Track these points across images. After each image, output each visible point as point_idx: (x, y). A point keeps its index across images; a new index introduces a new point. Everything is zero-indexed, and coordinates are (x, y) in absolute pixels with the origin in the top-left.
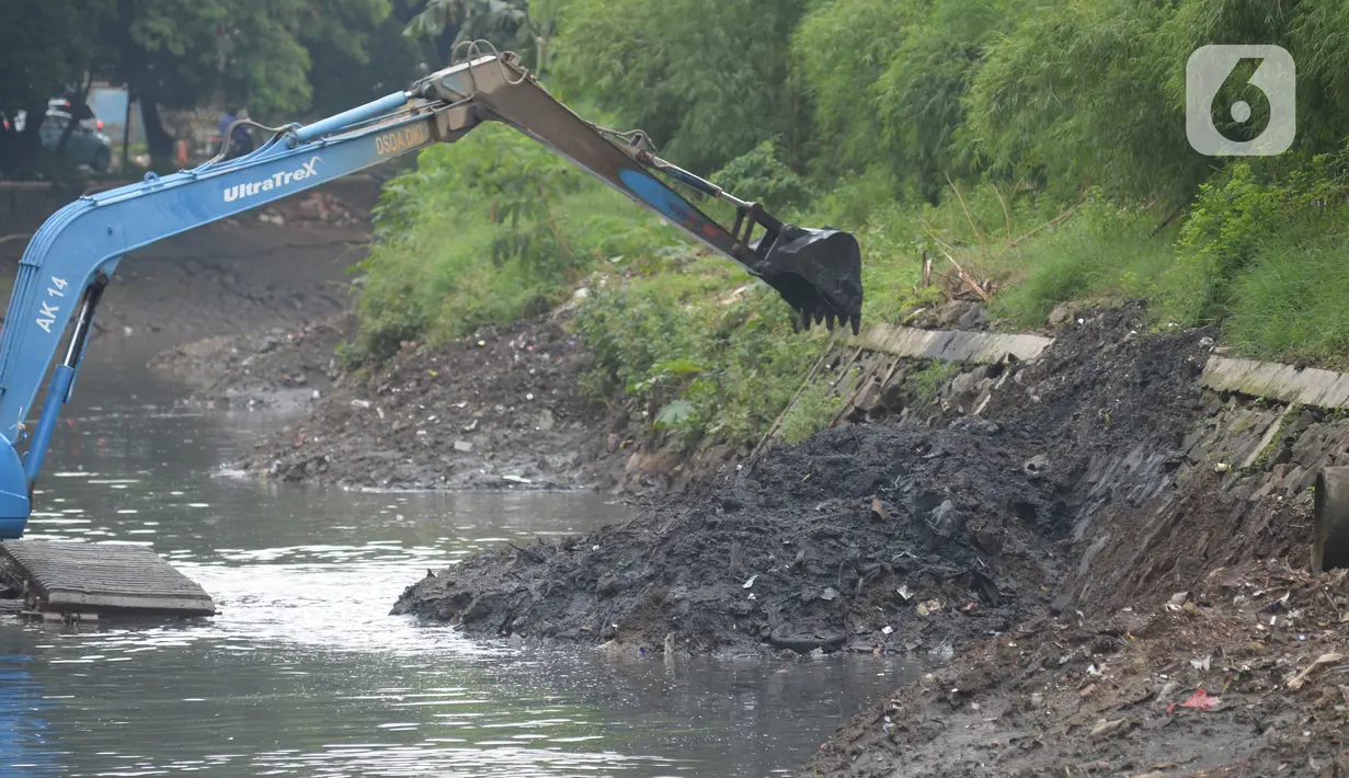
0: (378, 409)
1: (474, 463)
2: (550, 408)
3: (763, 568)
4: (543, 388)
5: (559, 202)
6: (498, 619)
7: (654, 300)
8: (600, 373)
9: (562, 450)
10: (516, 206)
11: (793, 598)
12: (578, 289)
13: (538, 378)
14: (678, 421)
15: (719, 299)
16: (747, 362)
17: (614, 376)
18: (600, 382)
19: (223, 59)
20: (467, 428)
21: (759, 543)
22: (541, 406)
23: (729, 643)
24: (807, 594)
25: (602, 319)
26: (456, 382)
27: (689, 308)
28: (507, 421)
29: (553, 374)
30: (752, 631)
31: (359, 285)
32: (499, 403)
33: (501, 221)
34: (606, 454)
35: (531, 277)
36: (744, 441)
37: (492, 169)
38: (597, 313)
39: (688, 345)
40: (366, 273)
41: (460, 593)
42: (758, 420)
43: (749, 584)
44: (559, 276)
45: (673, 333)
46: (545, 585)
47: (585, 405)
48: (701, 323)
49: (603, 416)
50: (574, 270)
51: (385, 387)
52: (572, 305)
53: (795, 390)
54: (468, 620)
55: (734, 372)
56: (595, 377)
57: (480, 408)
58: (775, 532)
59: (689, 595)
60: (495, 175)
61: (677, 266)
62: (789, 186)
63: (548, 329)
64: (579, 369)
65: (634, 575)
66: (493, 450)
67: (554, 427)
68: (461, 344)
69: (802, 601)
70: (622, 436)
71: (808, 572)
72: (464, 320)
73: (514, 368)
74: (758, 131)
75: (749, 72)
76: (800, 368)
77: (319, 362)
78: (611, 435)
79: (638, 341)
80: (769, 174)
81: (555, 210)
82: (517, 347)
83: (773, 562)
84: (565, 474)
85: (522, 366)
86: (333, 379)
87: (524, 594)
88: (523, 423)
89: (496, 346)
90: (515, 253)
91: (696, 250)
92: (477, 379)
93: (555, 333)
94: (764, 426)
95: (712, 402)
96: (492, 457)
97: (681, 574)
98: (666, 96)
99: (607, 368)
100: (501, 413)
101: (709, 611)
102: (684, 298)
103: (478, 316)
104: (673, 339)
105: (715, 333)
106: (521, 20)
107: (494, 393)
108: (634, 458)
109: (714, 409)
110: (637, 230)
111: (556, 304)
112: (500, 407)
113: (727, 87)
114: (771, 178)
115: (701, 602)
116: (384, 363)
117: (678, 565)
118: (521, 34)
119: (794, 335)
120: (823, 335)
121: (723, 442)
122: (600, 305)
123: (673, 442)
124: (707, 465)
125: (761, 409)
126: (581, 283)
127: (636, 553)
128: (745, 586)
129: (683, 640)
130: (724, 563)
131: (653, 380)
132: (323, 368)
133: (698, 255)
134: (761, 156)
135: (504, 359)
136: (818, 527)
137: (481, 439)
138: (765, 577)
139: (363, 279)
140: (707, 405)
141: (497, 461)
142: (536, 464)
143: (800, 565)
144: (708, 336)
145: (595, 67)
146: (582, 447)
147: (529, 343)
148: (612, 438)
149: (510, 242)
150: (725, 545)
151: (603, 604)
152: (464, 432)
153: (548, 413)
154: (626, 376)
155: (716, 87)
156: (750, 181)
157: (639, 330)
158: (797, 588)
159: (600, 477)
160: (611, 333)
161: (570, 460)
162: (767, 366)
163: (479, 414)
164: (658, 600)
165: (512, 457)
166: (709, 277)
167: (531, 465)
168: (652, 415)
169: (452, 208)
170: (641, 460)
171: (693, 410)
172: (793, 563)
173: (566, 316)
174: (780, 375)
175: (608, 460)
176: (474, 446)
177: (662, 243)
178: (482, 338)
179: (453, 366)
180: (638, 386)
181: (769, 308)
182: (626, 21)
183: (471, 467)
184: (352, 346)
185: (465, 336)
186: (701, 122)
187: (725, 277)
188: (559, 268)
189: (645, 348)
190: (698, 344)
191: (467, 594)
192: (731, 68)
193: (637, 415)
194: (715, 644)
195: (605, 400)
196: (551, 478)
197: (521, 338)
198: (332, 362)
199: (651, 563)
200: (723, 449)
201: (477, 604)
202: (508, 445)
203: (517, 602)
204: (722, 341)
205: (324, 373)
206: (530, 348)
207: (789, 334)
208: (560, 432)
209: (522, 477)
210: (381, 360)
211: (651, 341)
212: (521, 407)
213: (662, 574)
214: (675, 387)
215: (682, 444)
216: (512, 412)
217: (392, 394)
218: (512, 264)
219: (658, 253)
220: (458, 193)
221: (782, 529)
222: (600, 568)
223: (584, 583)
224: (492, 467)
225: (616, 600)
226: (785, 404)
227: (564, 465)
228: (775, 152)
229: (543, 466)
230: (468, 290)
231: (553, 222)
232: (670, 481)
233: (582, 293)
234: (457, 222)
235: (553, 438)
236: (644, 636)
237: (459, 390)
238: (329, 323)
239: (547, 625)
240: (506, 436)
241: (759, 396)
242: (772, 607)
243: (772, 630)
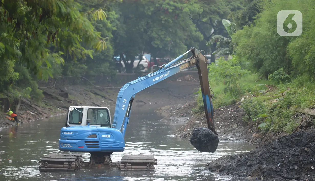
0: (201, 123)
1: (221, 135)
2: (236, 123)
3: (282, 162)
4: (235, 119)
5: (238, 80)
6: (226, 171)
7: (258, 101)
8: (247, 116)
9: (239, 132)
10: (229, 81)
11: (288, 168)
12: (242, 98)
13: (234, 117)
14: (263, 127)
15: (272, 101)
16: (278, 115)
17: (250, 117)
18: (247, 118)
19: (170, 48)
20: (219, 127)
21: (281, 156)
22: (235, 123)
23: (275, 178)
24: (291, 167)
25: (247, 105)
26: (217, 118)
27: (265, 103)
28: (228, 126)
29: (237, 116)
30: (280, 175)
31: (197, 96)
32: (226, 122)
33: (226, 84)
34: (248, 133)
35: (233, 96)
36: (277, 132)
37: (224, 73)
38: (246, 104)
39: (265, 111)
40: (198, 94)
41: (219, 165)
42: (280, 127)
43: (279, 165)
44: (238, 96)
45: (262, 108)
46: (236, 164)
47: (244, 123)
48: (268, 106)
49: (248, 125)
50: (241, 94)
51: (202, 119)
52: (241, 101)
53: (288, 121)
54: (220, 171)
55: (275, 117)
56: (246, 117)
57: (222, 123)
58: (284, 154)
59: (266, 167)
60: (225, 74)
61: (262, 94)
62: (287, 77)
63: (236, 107)
64: (242, 115)
65: (255, 162)
66: (225, 132)
67: (237, 127)
68: (218, 110)
69: (290, 169)
70: (251, 129)
71: (292, 163)
72: (219, 104)
73: (229, 115)
74: (279, 66)
75: (277, 54)
76: (289, 117)
77: (189, 112)
78: (249, 129)
79: (254, 110)
80: (282, 75)
81: (237, 82)
82: (229, 110)
83: (284, 161)
84: (240, 137)
85: (230, 115)
86: (192, 115)
87: (232, 166)
88: (231, 126)
89: (225, 110)
90: (229, 91)
91: (267, 90)
92: (221, 117)
93: (237, 108)
94: (281, 129)
95: (270, 123)
96: (225, 133)
97: (264, 163)
98: (260, 59)
99: (248, 115)
100: (226, 124)
101: (270, 170)
102: (264, 101)
103: (221, 104)
104: (262, 109)
105: (271, 109)
106: (230, 41)
107: (225, 120)
108: (254, 134)
109: (271, 125)
110: (254, 87)
111: (237, 101)
112: (226, 123)
113: (272, 57)
114: (283, 76)
115: (269, 169)
116: (202, 113)
117: (264, 161)
118: (230, 44)
119: (288, 110)
120: (294, 110)
121: (273, 132)
122: (247, 102)
123: (262, 131)
124: (270, 136)
125: (281, 125)
126: (243, 97)
127: (255, 158)
128: (278, 165)
129: (265, 176)
130: (273, 160)
131: (258, 119)
132: (190, 113)
133: (267, 91)
134: (280, 71)
135: (227, 113)
136: (293, 153)
137: (222, 130)
138: (282, 164)
139: (198, 95)
140: (269, 124)
141: (225, 134)
142: (234, 135)
143: (290, 161)
144: (269, 109)
145: (245, 53)
146: (243, 131)
147: (232, 110)
148: (249, 130)
149: (228, 88)
150: (274, 157)
151: (248, 168)
152: (219, 128)
153: (236, 124)
154: (252, 117)
155: (270, 57)
156: (278, 76)
157: (255, 108)
158: (289, 166)
159: (247, 138)
160: (249, 108)
161: (241, 134)
162: (282, 116)
163: (222, 124)
164: (260, 168)
165: (228, 134)
166: (270, 96)
167: (232, 135)
168: (258, 125)
169: (216, 81)
170: (255, 135)
171: (266, 125)
172: (288, 161)
173: (239, 104)
174: (285, 118)
175: (248, 135)
176: (221, 131)
177: (259, 89)
178: (222, 108)
179: (216, 114)
180: (255, 120)
181: (282, 104)
182: (252, 43)
183: (220, 136)
184: (196, 109)
185: (219, 108)
186: (267, 64)
187: (273, 97)
188: (238, 94)
189: (256, 112)
190: (267, 111)
191: (220, 165)
192: (273, 53)
193: (254, 125)
194: (272, 177)
195: (248, 122)
196: (237, 138)
197: (230, 108)
198: (192, 112)
199: (258, 160)
200: (273, 133)
201: (222, 168)
202: (228, 131)
203: (230, 168)
204: (272, 110)
205: (190, 114)
206: (232, 111)
207: (287, 109)
208: (238, 128)
209: (231, 138)
210: (201, 112)
211: (257, 110)
212: (230, 123)
213: (260, 163)
214: (263, 120)
215: (264, 132)
216: (228, 124)
217: (204, 120)
218: (229, 93)
219: (259, 92)
220: (217, 78)
221: (286, 153)
222: (247, 161)
223: (245, 164)
224: (224, 136)
225: (251, 167)
226: (286, 124)
227: (240, 135)
228: (283, 70)
229: (235, 135)
230: (219, 98)
231: (237, 84)
232: (262, 139)
233: (243, 99)
234: (217, 84)
235: (237, 130)
236: (257, 176)
237: (218, 120)
238: (191, 104)
239: (237, 172)
240: (227, 129)
241: (280, 122)
242: (284, 170)
243: (284, 175)
